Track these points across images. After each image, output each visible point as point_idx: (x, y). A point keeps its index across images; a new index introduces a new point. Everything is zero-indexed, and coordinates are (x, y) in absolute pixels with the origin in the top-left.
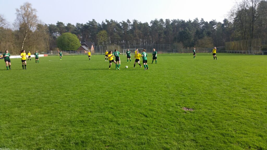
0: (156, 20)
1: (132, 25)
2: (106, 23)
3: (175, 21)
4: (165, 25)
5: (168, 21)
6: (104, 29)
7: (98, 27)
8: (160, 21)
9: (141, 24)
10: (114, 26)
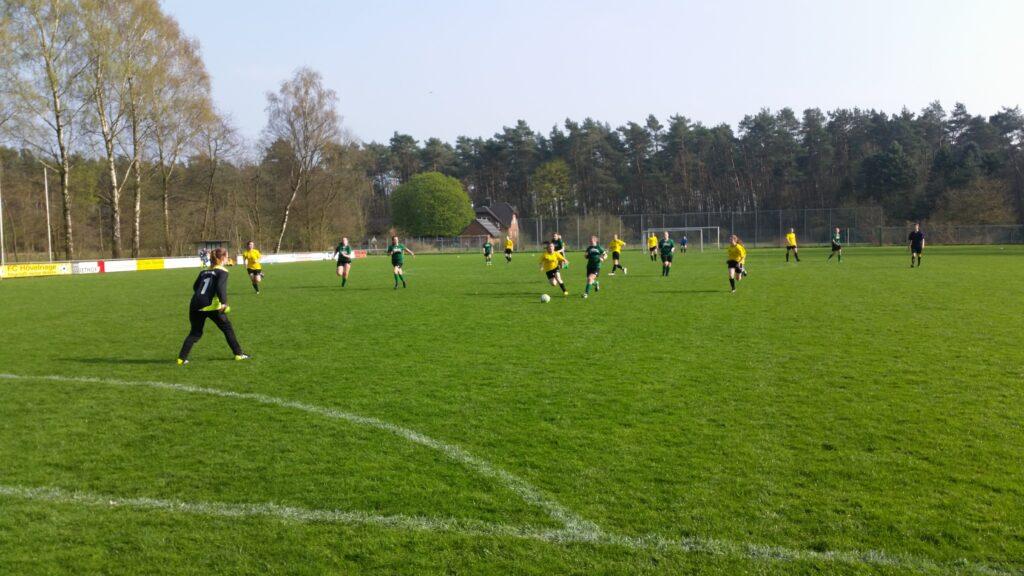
0: (764, 112)
1: (664, 136)
2: (567, 133)
3: (842, 117)
4: (801, 132)
5: (812, 116)
6: (560, 155)
7: (538, 149)
8: (780, 118)
9: (701, 131)
10: (597, 142)
